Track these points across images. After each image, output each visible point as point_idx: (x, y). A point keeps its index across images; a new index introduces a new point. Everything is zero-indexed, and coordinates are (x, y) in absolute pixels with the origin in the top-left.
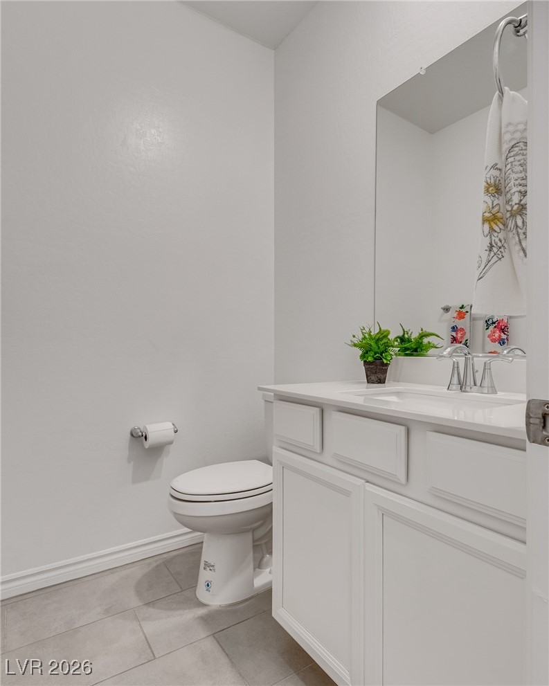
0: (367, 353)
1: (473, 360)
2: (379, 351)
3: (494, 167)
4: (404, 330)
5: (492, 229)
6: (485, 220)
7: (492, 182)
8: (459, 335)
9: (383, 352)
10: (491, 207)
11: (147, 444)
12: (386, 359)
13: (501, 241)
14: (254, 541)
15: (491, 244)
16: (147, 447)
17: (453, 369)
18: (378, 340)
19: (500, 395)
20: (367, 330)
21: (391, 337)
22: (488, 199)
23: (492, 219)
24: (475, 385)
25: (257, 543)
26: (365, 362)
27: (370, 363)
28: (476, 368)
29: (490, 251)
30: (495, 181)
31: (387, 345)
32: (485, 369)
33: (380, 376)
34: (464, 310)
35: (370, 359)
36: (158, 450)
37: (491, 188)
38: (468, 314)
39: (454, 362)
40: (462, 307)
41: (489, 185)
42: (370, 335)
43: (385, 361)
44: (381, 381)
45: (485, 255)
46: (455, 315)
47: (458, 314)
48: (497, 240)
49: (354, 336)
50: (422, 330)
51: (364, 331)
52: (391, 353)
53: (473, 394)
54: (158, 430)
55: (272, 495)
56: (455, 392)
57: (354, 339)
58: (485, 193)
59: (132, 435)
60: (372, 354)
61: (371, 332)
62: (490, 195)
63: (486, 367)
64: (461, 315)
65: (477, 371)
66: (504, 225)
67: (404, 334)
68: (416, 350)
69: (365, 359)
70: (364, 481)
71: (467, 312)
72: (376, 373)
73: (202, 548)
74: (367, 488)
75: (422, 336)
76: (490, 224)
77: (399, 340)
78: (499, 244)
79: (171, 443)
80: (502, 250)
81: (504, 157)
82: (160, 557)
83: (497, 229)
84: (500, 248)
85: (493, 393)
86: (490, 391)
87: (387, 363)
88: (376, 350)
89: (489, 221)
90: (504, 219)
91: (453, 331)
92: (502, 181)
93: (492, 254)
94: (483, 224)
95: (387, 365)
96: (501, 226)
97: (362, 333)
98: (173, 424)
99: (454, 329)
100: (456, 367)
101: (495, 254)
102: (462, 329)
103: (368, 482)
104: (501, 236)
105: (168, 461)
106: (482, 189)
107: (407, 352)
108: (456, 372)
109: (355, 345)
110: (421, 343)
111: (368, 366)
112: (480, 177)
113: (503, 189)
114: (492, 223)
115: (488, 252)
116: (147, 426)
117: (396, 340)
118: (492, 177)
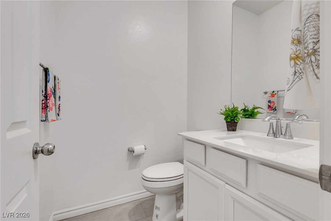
0: (227, 117)
1: (280, 121)
2: (233, 116)
3: (297, 29)
4: (245, 106)
5: (296, 63)
6: (291, 59)
7: (296, 37)
8: (272, 105)
9: (235, 117)
10: (295, 52)
11: (134, 154)
12: (237, 120)
13: (301, 69)
14: (176, 198)
15: (295, 71)
16: (134, 156)
17: (270, 126)
18: (232, 112)
19: (295, 140)
20: (228, 107)
21: (239, 110)
22: (294, 47)
23: (296, 58)
24: (282, 135)
25: (178, 198)
26: (226, 121)
27: (229, 122)
28: (282, 126)
29: (295, 75)
30: (298, 37)
31: (237, 114)
32: (287, 127)
33: (234, 128)
34: (274, 93)
35: (229, 120)
36: (139, 156)
37: (295, 41)
38: (276, 95)
39: (270, 123)
40: (273, 92)
41: (294, 40)
42: (229, 109)
43: (236, 121)
44: (234, 130)
45: (292, 78)
46: (270, 95)
47: (271, 95)
48: (299, 69)
49: (221, 110)
50: (254, 105)
51: (226, 107)
52: (239, 117)
53: (281, 139)
54: (139, 148)
55: (183, 180)
56: (271, 137)
57: (221, 111)
58: (291, 44)
59: (128, 150)
60: (230, 118)
61: (229, 108)
62: (294, 45)
63: (287, 126)
64: (273, 95)
65: (283, 127)
66: (303, 61)
67: (245, 108)
68: (251, 115)
69: (226, 120)
70: (224, 183)
71: (276, 94)
72: (232, 126)
73: (155, 197)
74: (226, 187)
75: (254, 109)
76: (294, 60)
77: (243, 110)
78: (300, 71)
79: (143, 154)
80: (302, 74)
81: (303, 24)
82: (139, 200)
83: (299, 63)
84: (301, 73)
85: (291, 139)
86: (290, 138)
87: (237, 122)
88: (232, 116)
89: (294, 59)
90: (303, 57)
91: (269, 103)
92: (302, 37)
93: (296, 77)
94: (291, 61)
95: (237, 123)
96: (301, 61)
97: (225, 108)
98: (145, 146)
99: (269, 102)
100: (271, 125)
101: (298, 77)
102: (273, 102)
103: (227, 183)
104: (301, 67)
105: (143, 161)
106: (290, 42)
107: (247, 116)
108: (271, 127)
109: (222, 114)
110: (254, 112)
111: (228, 123)
112: (289, 35)
113: (302, 41)
114: (296, 60)
115: (293, 76)
116: (134, 147)
117: (241, 110)
118: (296, 35)
